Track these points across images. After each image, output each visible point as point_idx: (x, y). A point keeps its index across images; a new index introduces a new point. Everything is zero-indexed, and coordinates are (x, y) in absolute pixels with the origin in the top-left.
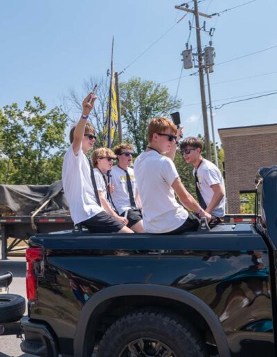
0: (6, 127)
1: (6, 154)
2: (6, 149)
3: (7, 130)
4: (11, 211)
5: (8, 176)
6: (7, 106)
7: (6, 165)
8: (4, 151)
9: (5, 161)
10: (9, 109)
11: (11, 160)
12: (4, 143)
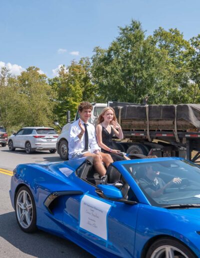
0: (193, 57)
1: (193, 80)
2: (193, 75)
3: (194, 59)
4: (194, 127)
5: (194, 99)
6: (193, 38)
7: (193, 89)
8: (191, 77)
9: (192, 86)
10: (195, 40)
11: (197, 85)
12: (191, 71)
